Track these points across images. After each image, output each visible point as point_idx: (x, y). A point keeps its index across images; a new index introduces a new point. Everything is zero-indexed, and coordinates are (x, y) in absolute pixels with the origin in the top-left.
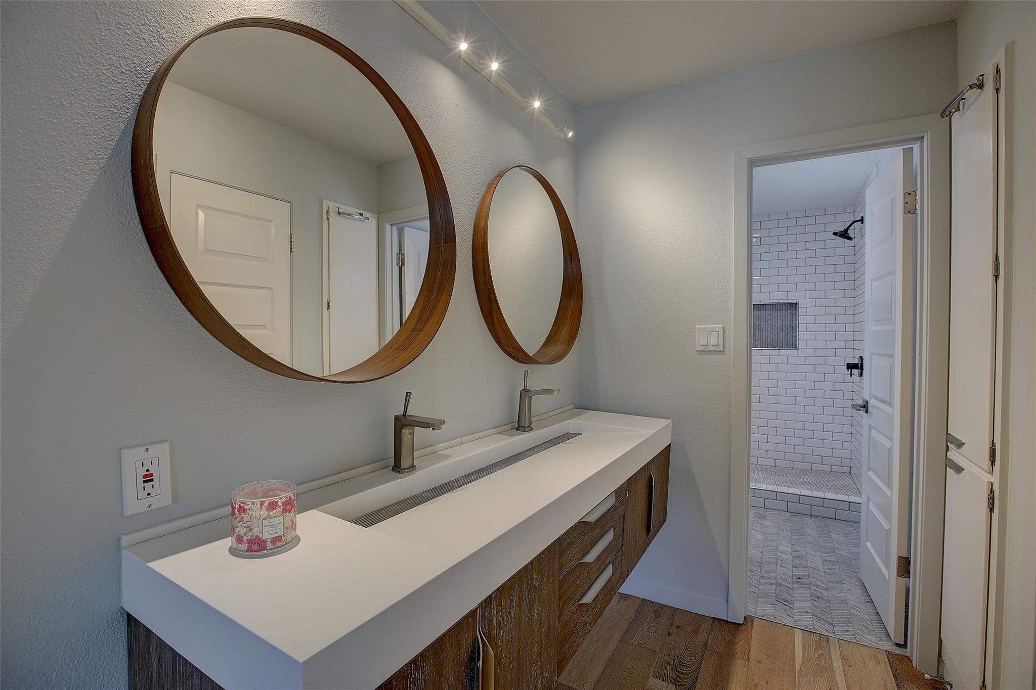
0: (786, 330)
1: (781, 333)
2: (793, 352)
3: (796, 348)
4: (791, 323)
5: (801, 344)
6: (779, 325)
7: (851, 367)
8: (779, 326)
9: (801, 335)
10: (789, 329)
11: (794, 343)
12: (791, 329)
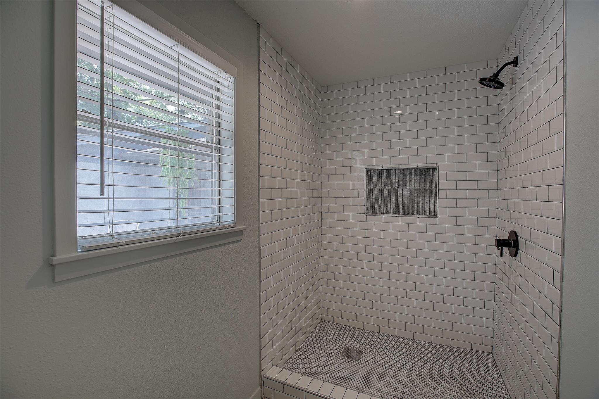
0: (426, 196)
1: (421, 199)
2: (431, 220)
3: (435, 215)
4: (431, 189)
5: (440, 211)
6: (418, 190)
7: (501, 244)
8: (418, 192)
9: (441, 203)
10: (428, 195)
11: (433, 209)
12: (431, 195)
